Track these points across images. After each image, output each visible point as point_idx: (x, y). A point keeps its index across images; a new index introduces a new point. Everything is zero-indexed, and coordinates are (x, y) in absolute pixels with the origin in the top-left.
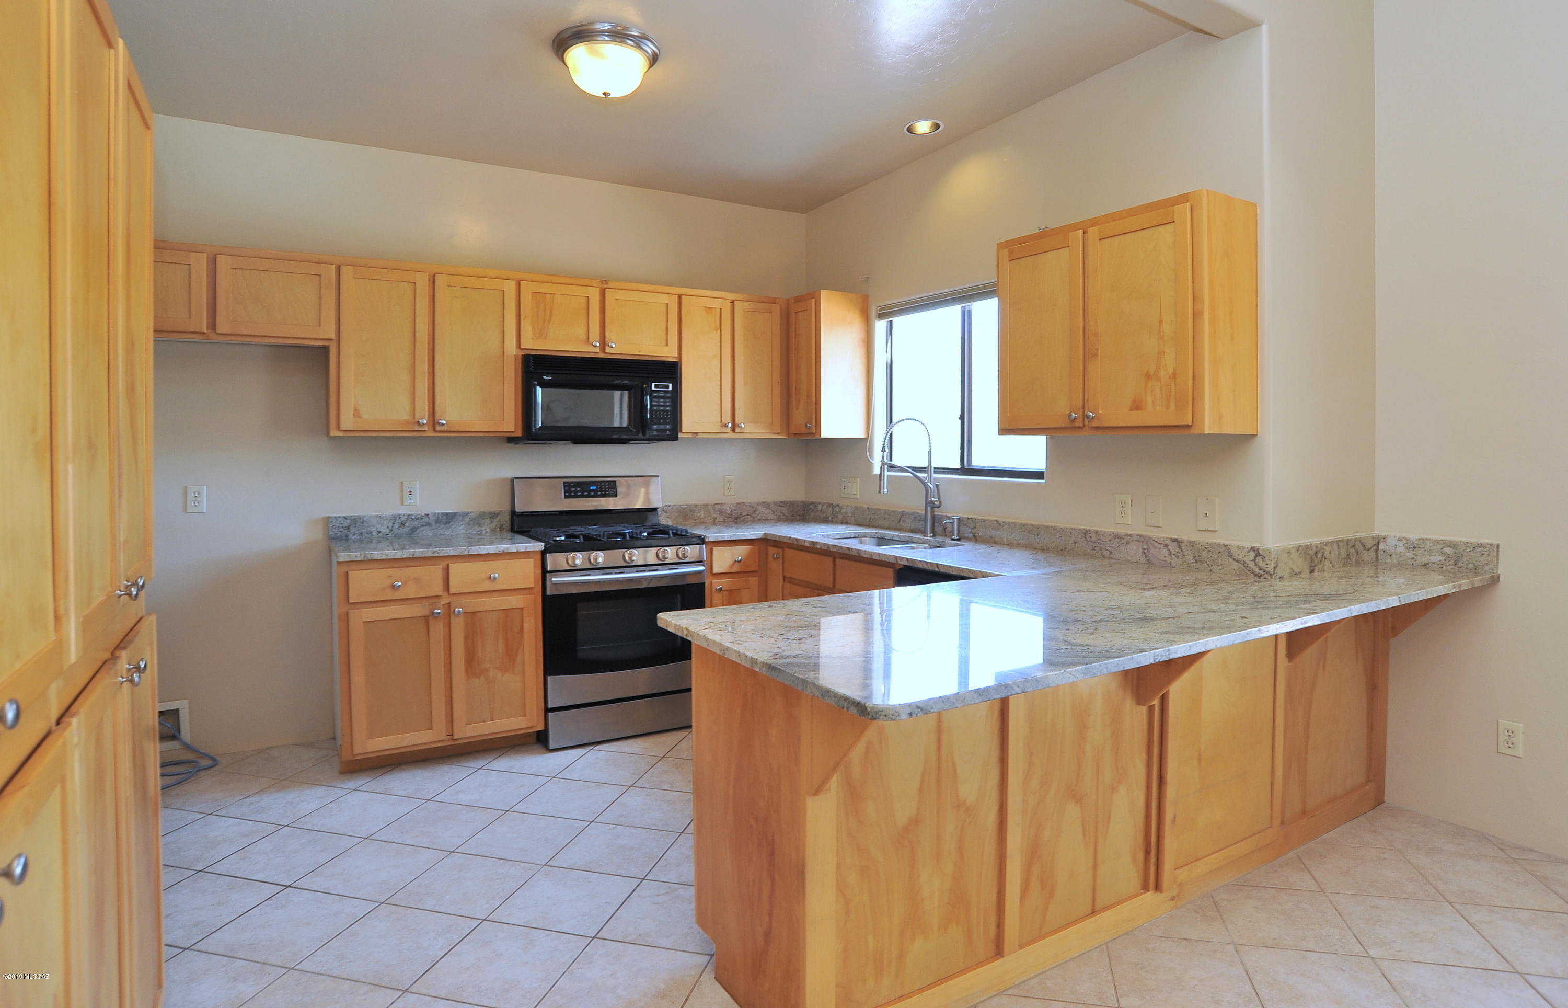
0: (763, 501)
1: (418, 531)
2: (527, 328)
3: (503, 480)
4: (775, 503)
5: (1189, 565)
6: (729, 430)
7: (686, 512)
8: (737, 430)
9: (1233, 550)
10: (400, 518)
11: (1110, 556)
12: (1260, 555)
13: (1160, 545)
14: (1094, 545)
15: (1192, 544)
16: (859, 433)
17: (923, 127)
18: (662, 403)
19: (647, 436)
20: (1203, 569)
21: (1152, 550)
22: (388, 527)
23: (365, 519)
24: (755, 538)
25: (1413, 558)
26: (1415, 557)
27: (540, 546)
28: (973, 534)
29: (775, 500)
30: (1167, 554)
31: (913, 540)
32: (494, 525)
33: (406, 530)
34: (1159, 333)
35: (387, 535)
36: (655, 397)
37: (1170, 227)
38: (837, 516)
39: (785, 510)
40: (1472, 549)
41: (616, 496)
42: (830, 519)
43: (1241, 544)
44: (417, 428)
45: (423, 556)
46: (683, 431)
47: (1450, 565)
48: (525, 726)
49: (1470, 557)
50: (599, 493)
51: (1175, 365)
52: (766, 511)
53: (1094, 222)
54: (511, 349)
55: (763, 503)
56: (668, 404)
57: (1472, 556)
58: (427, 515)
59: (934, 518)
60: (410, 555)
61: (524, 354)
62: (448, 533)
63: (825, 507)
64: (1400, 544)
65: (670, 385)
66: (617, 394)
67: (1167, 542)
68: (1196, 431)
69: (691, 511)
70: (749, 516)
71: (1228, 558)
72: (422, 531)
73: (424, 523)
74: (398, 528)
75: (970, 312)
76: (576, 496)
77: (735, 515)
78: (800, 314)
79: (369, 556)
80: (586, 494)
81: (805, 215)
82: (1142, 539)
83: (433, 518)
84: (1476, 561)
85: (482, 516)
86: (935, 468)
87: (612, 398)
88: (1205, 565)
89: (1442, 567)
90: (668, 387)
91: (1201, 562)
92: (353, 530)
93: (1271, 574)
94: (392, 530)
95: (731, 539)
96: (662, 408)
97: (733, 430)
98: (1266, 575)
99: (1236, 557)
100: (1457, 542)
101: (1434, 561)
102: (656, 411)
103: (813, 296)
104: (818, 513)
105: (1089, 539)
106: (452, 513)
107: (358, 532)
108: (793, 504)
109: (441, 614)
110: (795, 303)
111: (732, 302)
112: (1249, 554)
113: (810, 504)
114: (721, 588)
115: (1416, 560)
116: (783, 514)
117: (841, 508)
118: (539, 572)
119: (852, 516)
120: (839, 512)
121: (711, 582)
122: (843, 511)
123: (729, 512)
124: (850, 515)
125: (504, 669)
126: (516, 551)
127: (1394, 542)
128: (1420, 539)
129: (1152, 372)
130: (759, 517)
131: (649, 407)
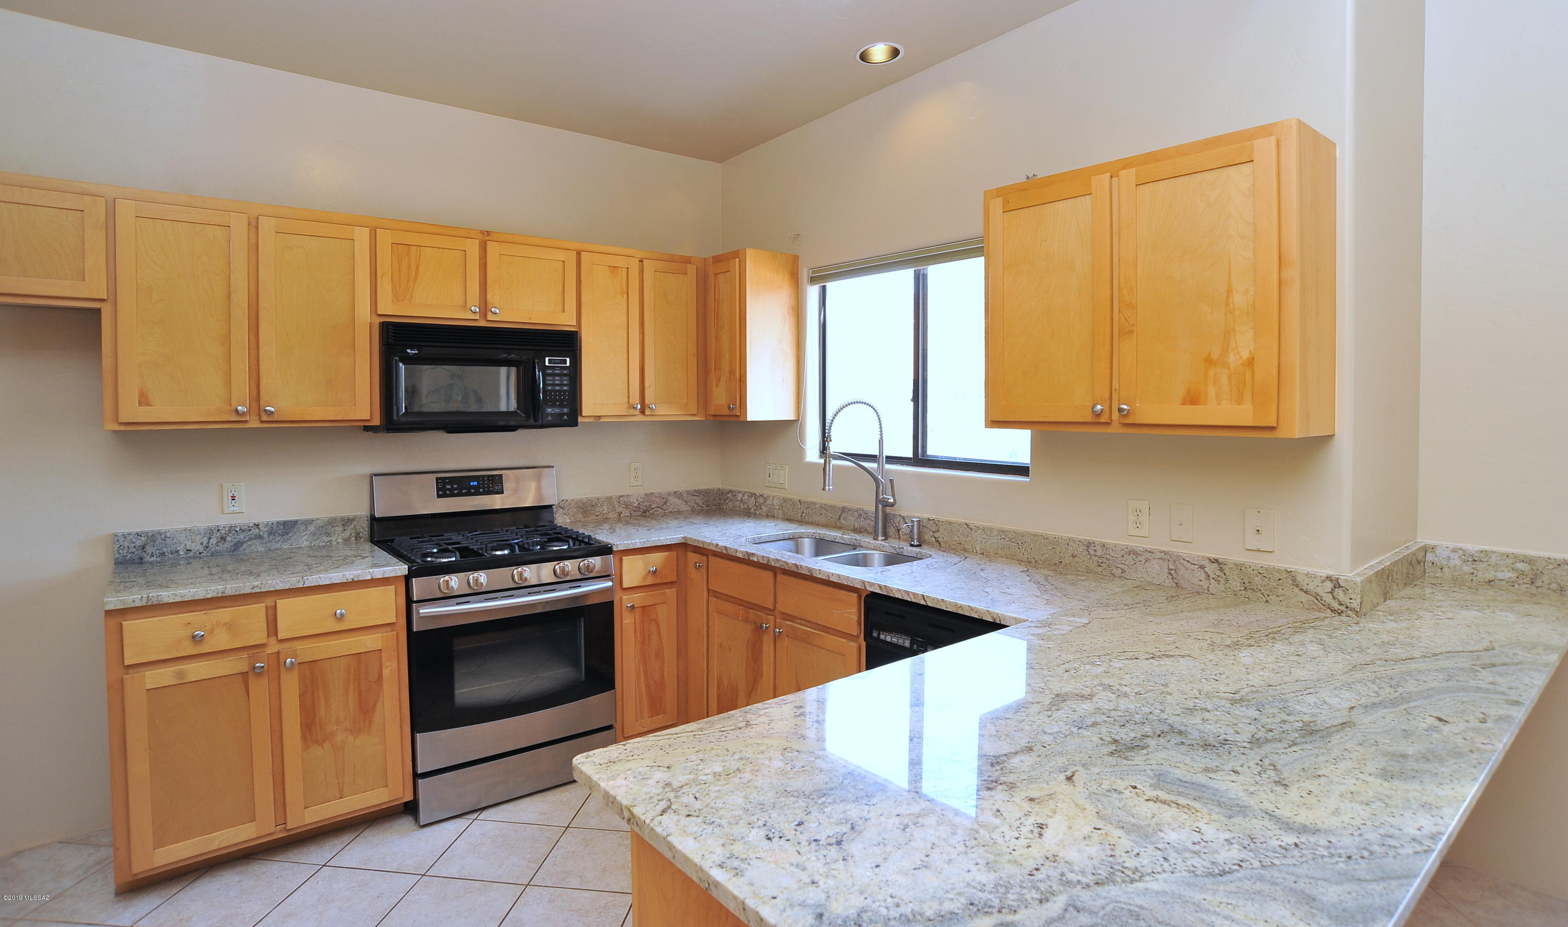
0: (676, 489)
1: (244, 547)
2: (385, 287)
3: (359, 479)
4: (688, 492)
5: (1235, 593)
6: (637, 412)
7: (586, 508)
8: (648, 412)
9: (1299, 579)
10: (218, 530)
11: (1123, 574)
12: (1340, 586)
13: (1193, 566)
14: (1100, 561)
15: (1240, 567)
16: (787, 414)
17: (879, 53)
18: (558, 382)
19: (540, 422)
20: (1255, 599)
21: (1182, 572)
22: (201, 544)
23: (168, 535)
24: (673, 543)
25: (1473, 573)
26: (1475, 572)
27: (404, 568)
28: (935, 538)
29: (688, 489)
30: (1203, 578)
31: (862, 544)
32: (347, 534)
33: (227, 545)
34: (1226, 306)
35: (200, 553)
36: (550, 375)
37: (1246, 168)
38: (761, 508)
39: (699, 500)
40: (1556, 566)
41: (502, 493)
42: (752, 510)
43: (1312, 570)
44: (234, 418)
45: (237, 593)
46: (583, 415)
47: (1524, 583)
48: (387, 800)
49: (1553, 575)
50: (481, 490)
51: (1252, 348)
52: (679, 502)
53: (1127, 164)
54: (364, 314)
55: (675, 492)
56: (565, 382)
57: (1556, 575)
58: (257, 525)
59: (886, 517)
60: (218, 593)
61: (381, 321)
62: (286, 546)
63: (746, 497)
64: (1456, 556)
65: (568, 360)
66: (503, 370)
67: (1203, 563)
68: (1282, 433)
69: (593, 506)
70: (659, 509)
71: (1292, 586)
72: (250, 546)
73: (253, 536)
74: (217, 544)
75: (925, 276)
76: (452, 495)
77: (643, 508)
78: (720, 276)
79: (155, 599)
80: (464, 491)
81: (720, 165)
82: (1169, 557)
83: (266, 529)
84: (1562, 580)
85: (332, 522)
86: (887, 457)
87: (498, 375)
88: (1259, 594)
89: (1513, 586)
90: (565, 362)
91: (1253, 590)
92: (149, 549)
93: (1357, 611)
94: (207, 547)
95: (644, 546)
96: (558, 388)
97: (643, 412)
98: (1349, 612)
99: (1304, 588)
100: (1535, 557)
101: (1501, 578)
102: (551, 391)
103: (737, 255)
104: (738, 503)
105: (1092, 552)
106: (290, 521)
107: (158, 552)
108: (708, 493)
109: (266, 668)
110: (713, 263)
111: (641, 261)
112: (1324, 584)
113: (728, 493)
114: (633, 605)
115: (1476, 576)
116: (697, 504)
117: (765, 499)
118: (403, 602)
119: (779, 509)
120: (763, 503)
121: (621, 598)
122: (769, 502)
123: (636, 505)
124: (777, 508)
125: (356, 731)
126: (370, 578)
127: (1446, 553)
128: (1482, 551)
129: (1215, 356)
130: (670, 510)
131: (541, 386)
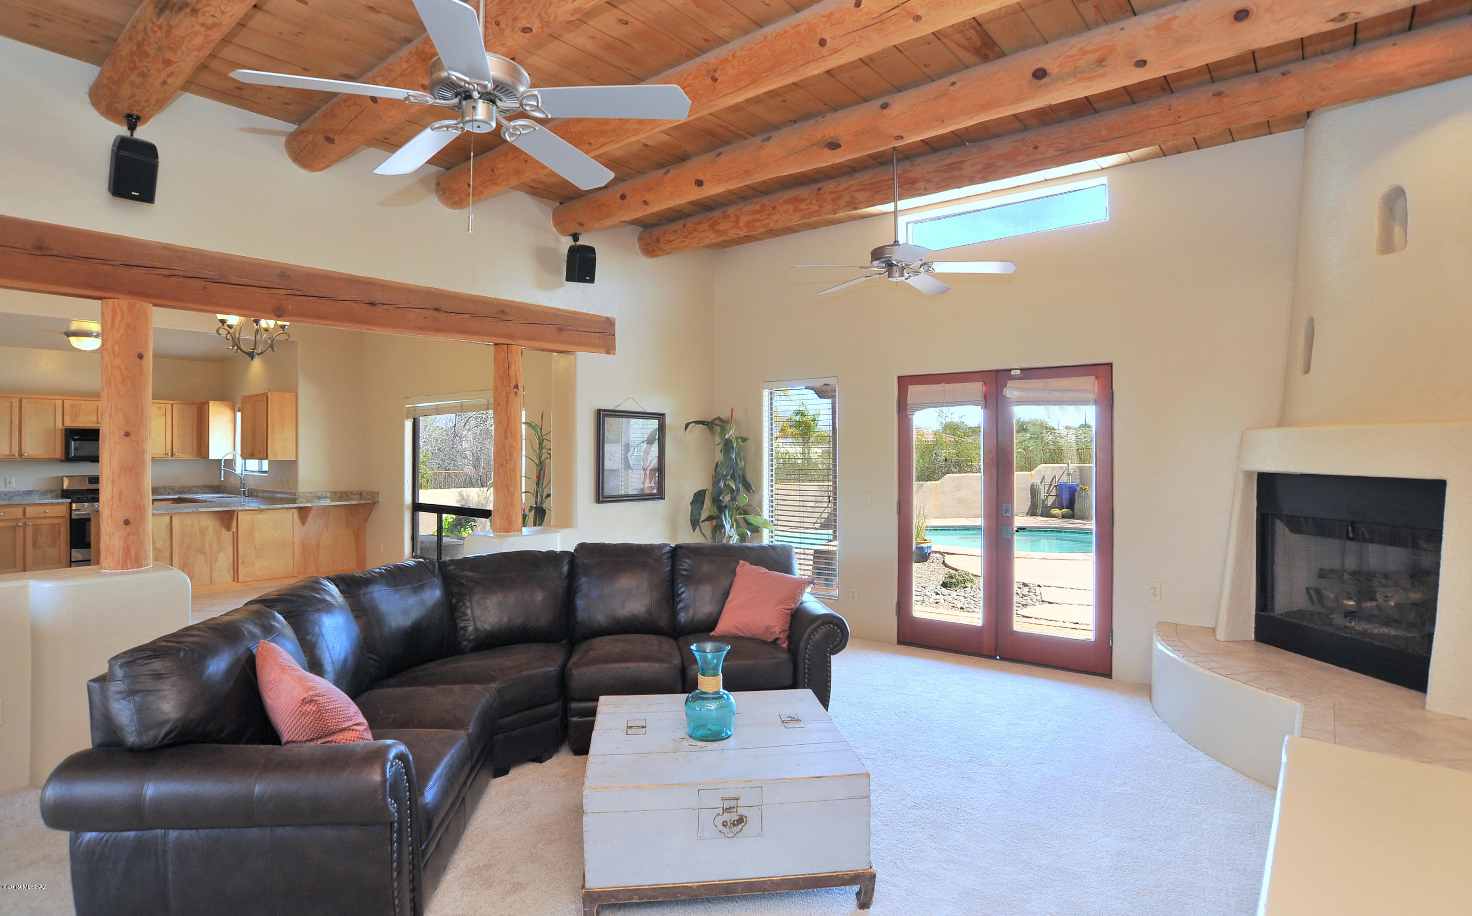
2: (67, 418)
3: (58, 477)
4: (201, 486)
6: (170, 456)
8: (174, 456)
10: (4, 492)
16: (229, 457)
27: (70, 500)
32: (53, 495)
33: (7, 496)
44: (13, 457)
45: (15, 504)
54: (59, 425)
55: (196, 486)
58: (18, 491)
60: (8, 504)
61: (65, 428)
62: (28, 497)
72: (14, 496)
73: (16, 494)
74: (4, 496)
76: (94, 483)
81: (220, 363)
83: (21, 492)
85: (45, 490)
103: (207, 403)
106: (31, 491)
109: (22, 526)
110: (202, 405)
111: (172, 405)
118: (69, 510)
125: (51, 547)
126: (59, 503)
